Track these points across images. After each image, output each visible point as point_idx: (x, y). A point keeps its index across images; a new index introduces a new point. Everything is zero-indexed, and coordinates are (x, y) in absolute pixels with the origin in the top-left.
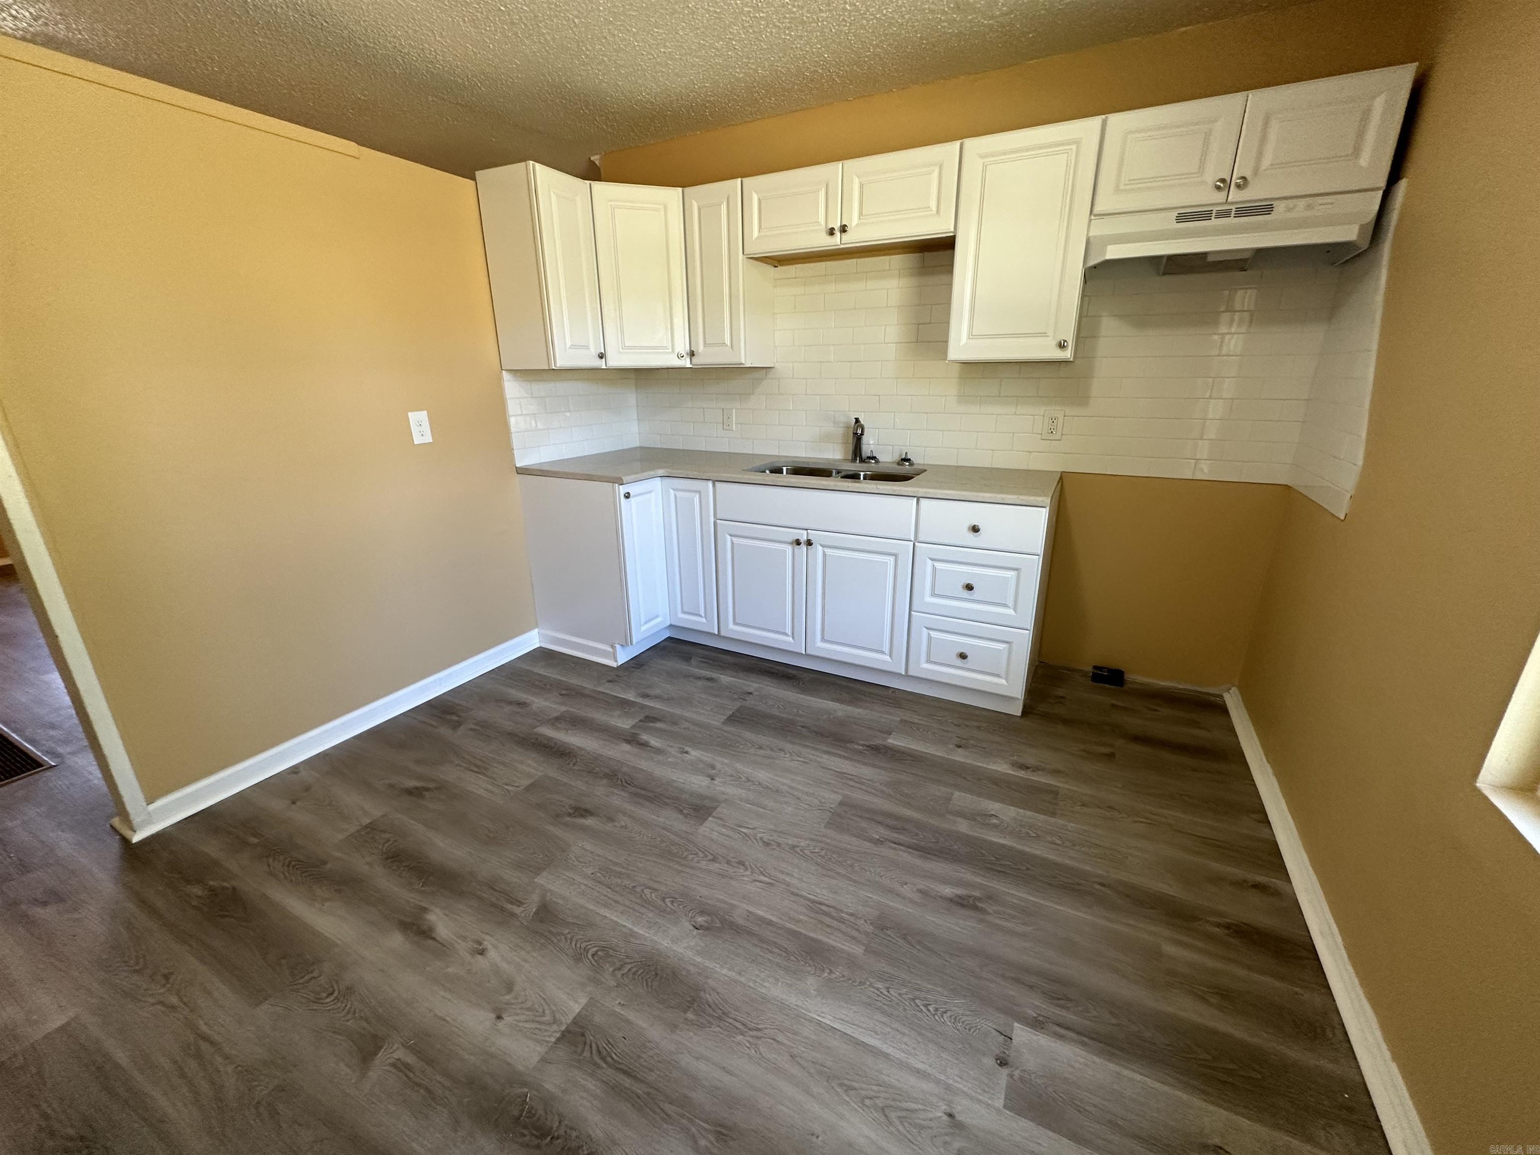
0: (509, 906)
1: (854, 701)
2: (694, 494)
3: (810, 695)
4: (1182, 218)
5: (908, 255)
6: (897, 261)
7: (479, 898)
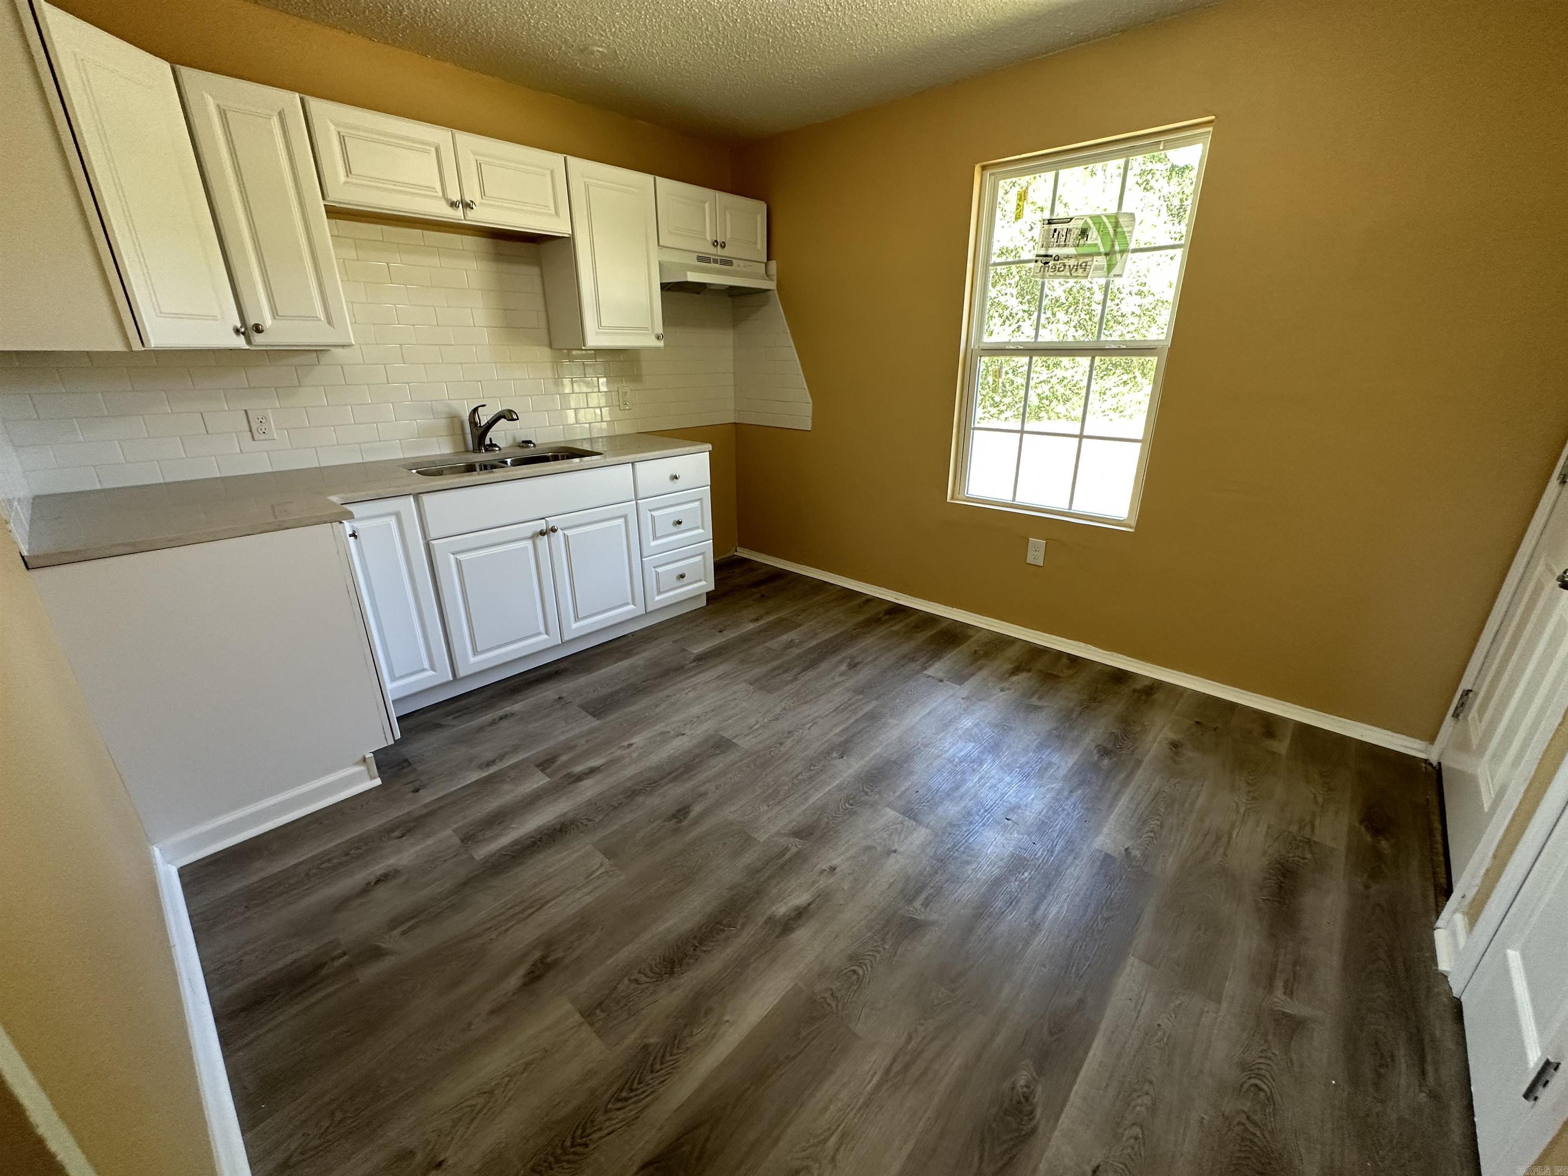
0: (787, 856)
1: (628, 654)
2: (386, 519)
3: (599, 669)
4: (700, 259)
5: (475, 238)
6: (470, 242)
7: (770, 878)
